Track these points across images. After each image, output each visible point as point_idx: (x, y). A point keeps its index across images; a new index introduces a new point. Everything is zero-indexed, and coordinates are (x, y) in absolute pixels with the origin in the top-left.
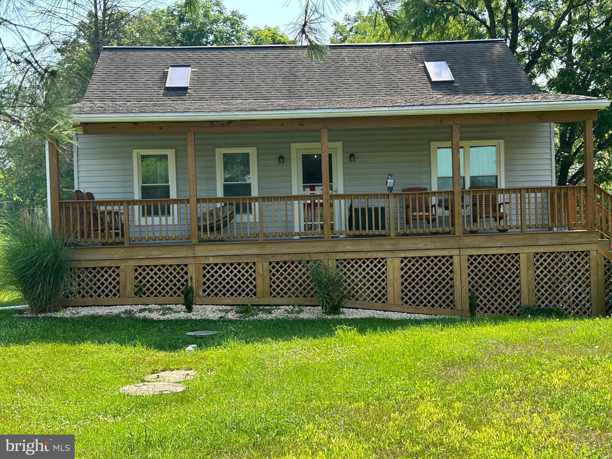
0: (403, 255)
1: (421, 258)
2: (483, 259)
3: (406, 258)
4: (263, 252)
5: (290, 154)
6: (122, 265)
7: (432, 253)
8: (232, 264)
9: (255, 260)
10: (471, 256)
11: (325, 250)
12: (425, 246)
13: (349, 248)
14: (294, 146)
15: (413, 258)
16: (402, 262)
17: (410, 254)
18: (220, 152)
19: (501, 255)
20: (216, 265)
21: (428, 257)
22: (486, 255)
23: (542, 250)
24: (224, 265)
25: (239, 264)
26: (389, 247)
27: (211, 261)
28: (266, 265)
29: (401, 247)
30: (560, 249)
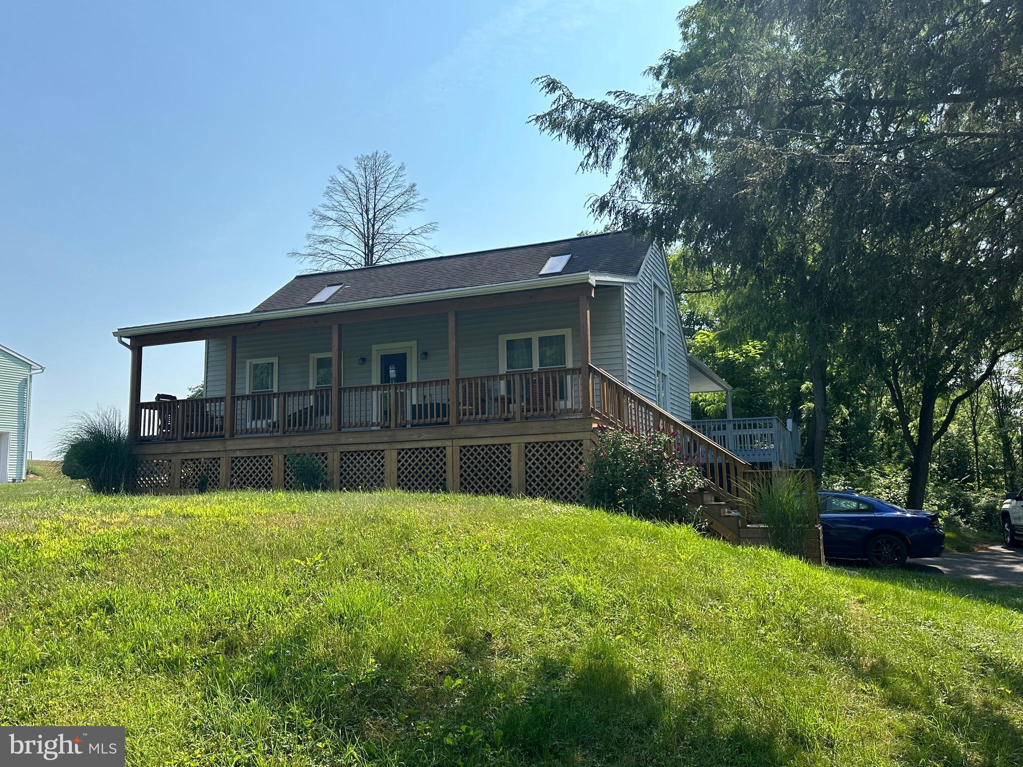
0: (399, 446)
1: (417, 449)
3: (403, 450)
4: (279, 445)
5: (370, 355)
6: (173, 459)
7: (427, 445)
8: (255, 457)
9: (273, 453)
10: (464, 447)
11: (330, 443)
12: (419, 437)
13: (351, 440)
14: (375, 348)
15: (410, 449)
16: (399, 454)
17: (407, 446)
18: (314, 357)
19: (494, 445)
20: (243, 458)
21: (424, 449)
22: (479, 446)
23: (532, 439)
24: (249, 458)
25: (261, 457)
26: (386, 439)
27: (238, 454)
28: (281, 458)
29: (399, 438)
30: (551, 438)
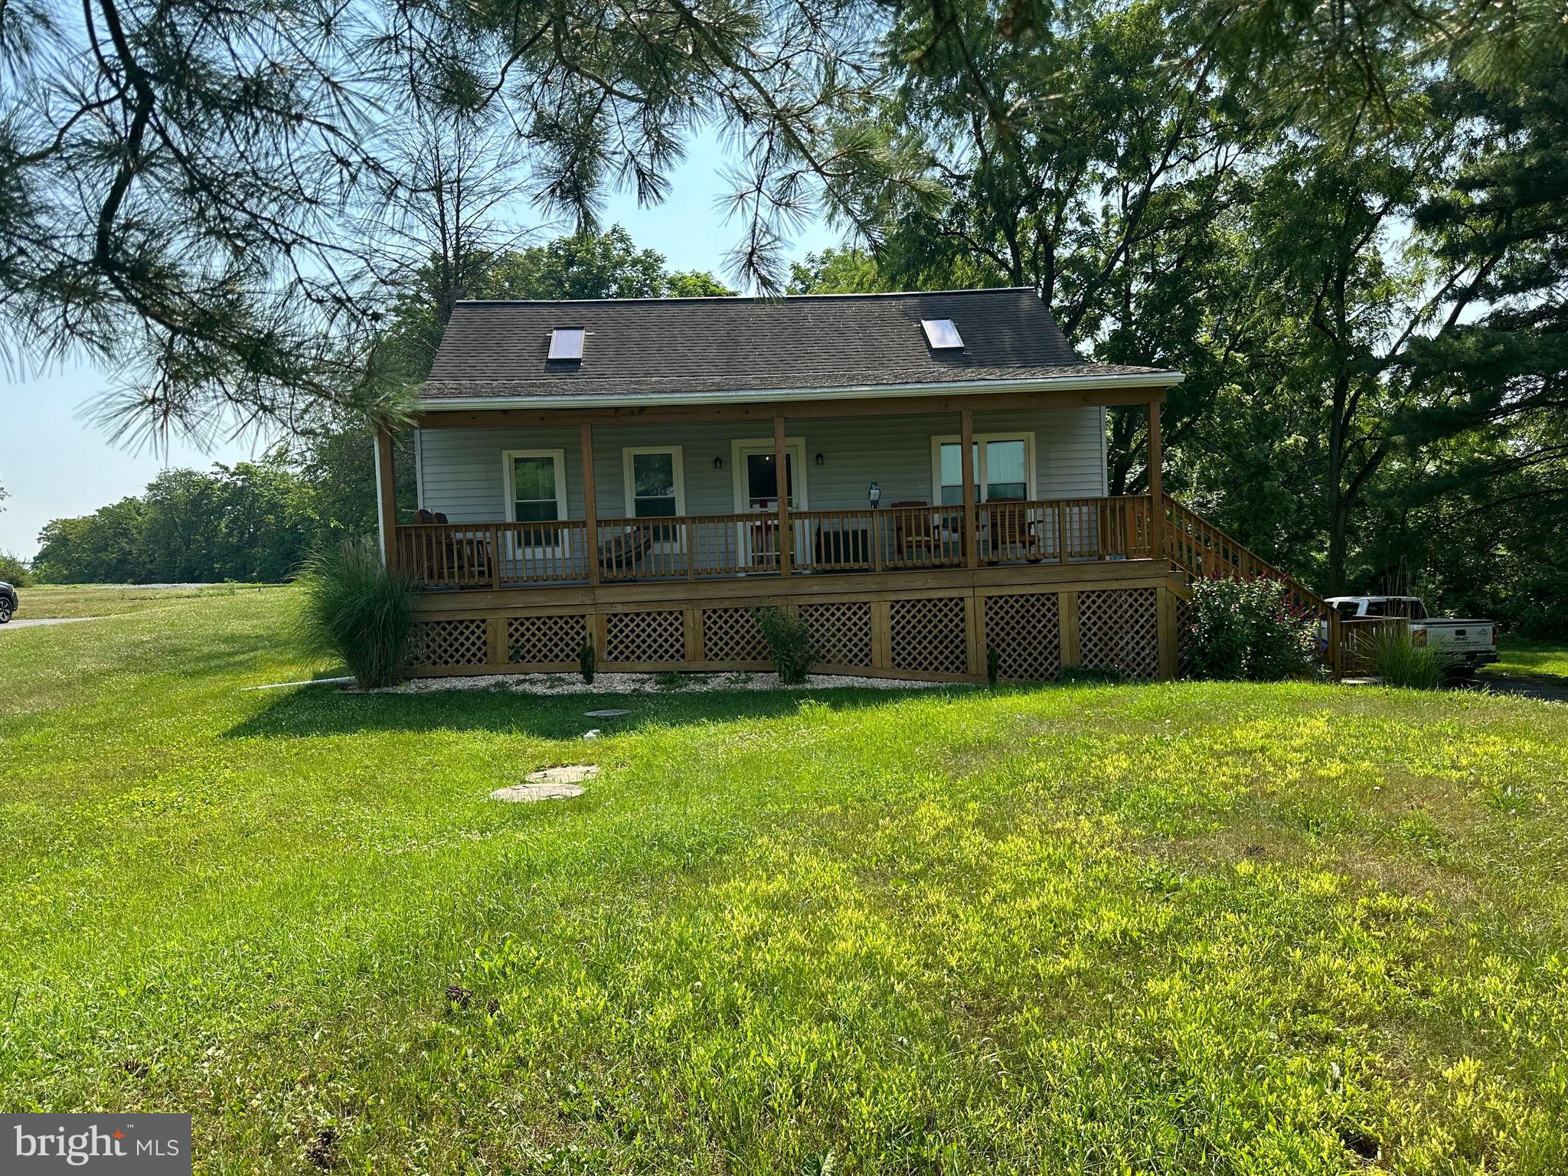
0: (894, 597)
1: (919, 601)
2: (1007, 602)
3: (897, 602)
4: (694, 596)
5: (730, 454)
6: (490, 617)
7: (935, 595)
8: (649, 614)
9: (683, 607)
10: (990, 598)
11: (782, 592)
12: (925, 584)
13: (816, 589)
14: (736, 444)
15: (908, 601)
16: (892, 607)
17: (904, 597)
18: (629, 453)
19: (1032, 595)
20: (626, 615)
21: (929, 601)
22: (1011, 596)
23: (1089, 587)
24: (637, 615)
25: (660, 614)
26: (873, 587)
27: (619, 609)
28: (698, 614)
29: (891, 586)
30: (1115, 586)
